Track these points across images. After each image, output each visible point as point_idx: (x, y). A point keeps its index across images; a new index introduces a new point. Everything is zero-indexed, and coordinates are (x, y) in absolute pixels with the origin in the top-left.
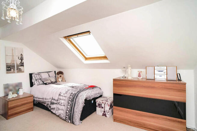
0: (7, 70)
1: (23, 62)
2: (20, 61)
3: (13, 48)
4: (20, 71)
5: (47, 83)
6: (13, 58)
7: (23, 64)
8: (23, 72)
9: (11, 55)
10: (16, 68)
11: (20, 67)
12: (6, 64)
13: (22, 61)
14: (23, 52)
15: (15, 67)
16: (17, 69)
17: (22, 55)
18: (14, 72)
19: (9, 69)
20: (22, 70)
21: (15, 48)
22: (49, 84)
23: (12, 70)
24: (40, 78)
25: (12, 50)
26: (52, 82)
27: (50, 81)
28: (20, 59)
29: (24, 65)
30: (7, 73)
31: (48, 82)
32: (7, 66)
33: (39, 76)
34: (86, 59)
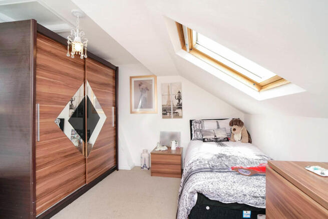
0: (163, 114)
1: (181, 102)
2: (177, 101)
3: (170, 85)
4: (177, 115)
5: (206, 140)
6: (169, 97)
7: (181, 105)
8: (181, 117)
9: (167, 94)
10: (172, 112)
11: (177, 111)
12: (163, 106)
13: (179, 101)
14: (181, 88)
15: (171, 110)
16: (174, 113)
17: (179, 92)
18: (170, 117)
19: (165, 112)
20: (180, 115)
21: (171, 84)
22: (210, 141)
23: (168, 114)
24: (201, 128)
25: (169, 86)
26: (216, 139)
27: (214, 137)
28: (178, 99)
29: (183, 106)
30: (163, 118)
31: (208, 137)
32: (163, 108)
33: (199, 126)
34: (261, 89)
